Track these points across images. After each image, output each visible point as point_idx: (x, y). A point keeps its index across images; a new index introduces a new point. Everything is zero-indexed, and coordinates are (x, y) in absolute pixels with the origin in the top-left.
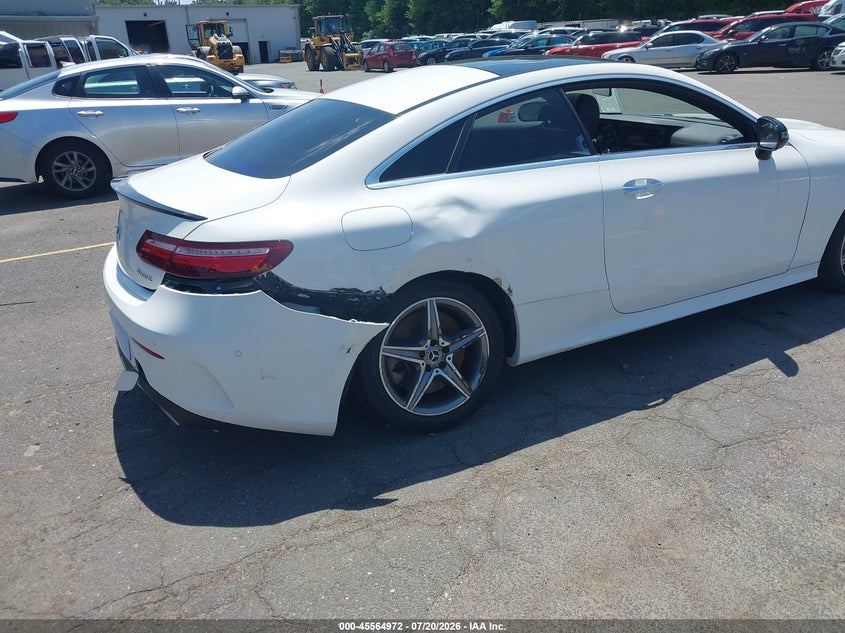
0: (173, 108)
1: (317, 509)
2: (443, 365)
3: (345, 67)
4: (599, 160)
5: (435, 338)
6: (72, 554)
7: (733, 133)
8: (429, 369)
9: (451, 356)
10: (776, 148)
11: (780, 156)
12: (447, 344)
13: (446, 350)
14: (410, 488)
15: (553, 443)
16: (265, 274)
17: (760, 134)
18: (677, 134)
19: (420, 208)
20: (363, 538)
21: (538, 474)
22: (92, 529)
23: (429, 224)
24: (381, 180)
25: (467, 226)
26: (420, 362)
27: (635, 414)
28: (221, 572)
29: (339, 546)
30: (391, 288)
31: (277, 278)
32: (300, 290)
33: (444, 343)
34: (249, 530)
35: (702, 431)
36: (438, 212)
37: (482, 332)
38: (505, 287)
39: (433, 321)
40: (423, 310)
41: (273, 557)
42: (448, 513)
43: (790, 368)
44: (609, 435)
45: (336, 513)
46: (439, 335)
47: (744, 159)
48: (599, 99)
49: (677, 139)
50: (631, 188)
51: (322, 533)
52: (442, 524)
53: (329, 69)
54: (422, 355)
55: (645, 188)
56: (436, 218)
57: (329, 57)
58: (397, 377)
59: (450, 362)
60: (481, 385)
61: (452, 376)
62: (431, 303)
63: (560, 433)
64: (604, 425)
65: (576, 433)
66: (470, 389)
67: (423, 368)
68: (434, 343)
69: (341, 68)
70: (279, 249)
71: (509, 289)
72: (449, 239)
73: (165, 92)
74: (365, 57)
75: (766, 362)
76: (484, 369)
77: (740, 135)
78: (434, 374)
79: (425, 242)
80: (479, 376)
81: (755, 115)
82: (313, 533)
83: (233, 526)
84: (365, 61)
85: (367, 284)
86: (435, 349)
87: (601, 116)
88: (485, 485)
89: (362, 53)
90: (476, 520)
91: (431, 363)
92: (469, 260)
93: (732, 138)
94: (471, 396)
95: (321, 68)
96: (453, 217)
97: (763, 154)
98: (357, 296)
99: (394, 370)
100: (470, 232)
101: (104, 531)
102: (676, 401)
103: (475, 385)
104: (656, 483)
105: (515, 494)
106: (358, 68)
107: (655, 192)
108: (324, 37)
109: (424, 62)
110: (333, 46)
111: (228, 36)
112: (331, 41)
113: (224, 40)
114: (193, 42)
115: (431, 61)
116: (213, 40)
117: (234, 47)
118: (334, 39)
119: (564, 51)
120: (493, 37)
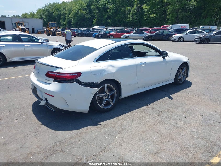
0: (23, 45)
1: (87, 126)
2: (108, 98)
3: (57, 36)
4: (135, 58)
5: (107, 92)
6: (37, 138)
7: (157, 54)
8: (105, 99)
9: (109, 96)
10: (166, 57)
11: (167, 58)
12: (109, 94)
13: (108, 95)
14: (104, 122)
15: (130, 113)
16: (76, 79)
17: (162, 54)
18: (147, 54)
19: (104, 67)
20: (98, 130)
21: (128, 118)
22: (39, 133)
23: (106, 70)
24: (96, 61)
26: (104, 97)
27: (144, 107)
28: (71, 138)
29: (93, 132)
30: (99, 82)
31: (78, 80)
32: (82, 82)
34: (74, 131)
35: (157, 109)
36: (108, 67)
37: (115, 91)
38: (119, 82)
39: (106, 89)
40: (104, 87)
41: (81, 135)
42: (113, 125)
43: (171, 98)
44: (140, 111)
45: (91, 127)
47: (160, 59)
48: (133, 47)
49: (147, 55)
50: (141, 64)
51: (89, 130)
52: (112, 127)
53: (52, 36)
54: (104, 96)
55: (143, 64)
56: (107, 69)
57: (52, 33)
58: (99, 101)
59: (109, 97)
61: (110, 100)
62: (106, 85)
63: (131, 111)
64: (138, 109)
65: (134, 111)
66: (113, 103)
67: (104, 98)
68: (106, 93)
69: (56, 35)
70: (79, 74)
71: (120, 83)
72: (110, 73)
73: (21, 41)
74: (62, 33)
75: (167, 97)
76: (115, 99)
77: (159, 54)
78: (106, 100)
79: (105, 73)
81: (162, 51)
82: (87, 130)
83: (70, 130)
84: (62, 34)
85: (95, 81)
86: (106, 95)
87: (134, 50)
88: (119, 120)
89: (61, 32)
90: (119, 126)
91: (106, 98)
92: (113, 77)
93: (157, 55)
95: (50, 35)
96: (110, 68)
97: (164, 58)
98: (93, 84)
100: (114, 71)
101: (42, 134)
102: (151, 105)
103: (114, 102)
104: (150, 118)
105: (125, 121)
106: (60, 36)
107: (145, 65)
108: (51, 28)
109: (78, 35)
110: (54, 30)
111: (24, 26)
112: (53, 29)
113: (23, 27)
114: (14, 27)
115: (80, 35)
116: (20, 27)
117: (26, 29)
118: (54, 28)
119: (113, 34)
120: (95, 30)
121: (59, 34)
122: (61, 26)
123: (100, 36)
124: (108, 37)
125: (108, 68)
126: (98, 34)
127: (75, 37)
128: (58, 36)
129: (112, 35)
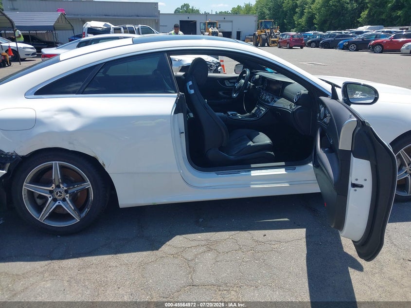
2: (64, 200)
5: (58, 184)
9: (68, 195)
12: (65, 188)
13: (67, 192)
19: (43, 112)
23: (46, 121)
24: (35, 94)
25: (71, 124)
26: (48, 196)
33: (63, 187)
36: (56, 114)
37: (88, 185)
38: (100, 162)
39: (56, 174)
46: (60, 183)
54: (51, 192)
57: (263, 39)
59: (67, 199)
60: (87, 214)
61: (68, 207)
62: (56, 164)
66: (80, 216)
67: (50, 199)
69: (268, 45)
71: (103, 163)
72: (56, 130)
76: (90, 206)
78: (57, 203)
80: (87, 209)
84: (279, 43)
86: (60, 190)
89: (279, 39)
91: (56, 197)
92: (70, 143)
94: (81, 220)
95: (259, 45)
96: (64, 118)
99: (38, 198)
100: (71, 128)
103: (84, 214)
106: (276, 46)
108: (262, 30)
109: (309, 45)
110: (266, 35)
111: (218, 28)
112: (265, 32)
113: (216, 30)
114: (202, 30)
115: (314, 44)
116: (210, 30)
117: (219, 33)
118: (267, 31)
119: (382, 42)
120: (350, 33)
121: (274, 42)
122: (293, 28)
123: (353, 47)
124: (369, 48)
125: (55, 117)
126: (348, 42)
127: (302, 48)
128: (272, 46)
129: (381, 45)
